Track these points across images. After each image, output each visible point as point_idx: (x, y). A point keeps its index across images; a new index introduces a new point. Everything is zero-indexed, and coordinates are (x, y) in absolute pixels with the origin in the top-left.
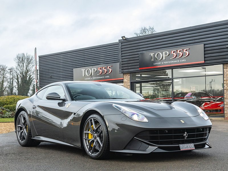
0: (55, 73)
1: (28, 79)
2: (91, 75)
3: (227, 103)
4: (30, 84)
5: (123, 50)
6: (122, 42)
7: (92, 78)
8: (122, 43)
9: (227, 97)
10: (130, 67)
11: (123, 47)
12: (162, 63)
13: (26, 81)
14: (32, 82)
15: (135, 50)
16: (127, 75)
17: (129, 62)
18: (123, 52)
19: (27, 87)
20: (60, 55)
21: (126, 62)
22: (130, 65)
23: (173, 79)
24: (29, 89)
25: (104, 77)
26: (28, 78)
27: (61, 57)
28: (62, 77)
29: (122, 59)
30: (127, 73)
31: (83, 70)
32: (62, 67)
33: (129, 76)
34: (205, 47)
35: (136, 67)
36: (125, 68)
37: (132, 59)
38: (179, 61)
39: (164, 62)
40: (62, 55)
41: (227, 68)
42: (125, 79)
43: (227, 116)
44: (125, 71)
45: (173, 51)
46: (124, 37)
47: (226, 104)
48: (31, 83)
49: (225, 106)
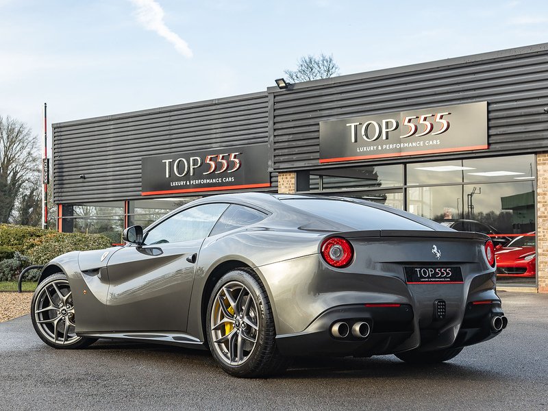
0: (93, 167)
1: (9, 182)
2: (186, 174)
3: (544, 251)
4: (16, 195)
5: (277, 112)
6: (275, 94)
7: (190, 183)
8: (275, 97)
9: (544, 236)
10: (295, 157)
11: (278, 106)
12: (380, 148)
13: (6, 186)
14: (21, 190)
15: (310, 115)
16: (288, 177)
17: (294, 144)
18: (278, 119)
19: (8, 201)
20: (108, 123)
21: (286, 144)
22: (296, 150)
23: (406, 189)
24: (11, 207)
25: (222, 180)
26: (9, 178)
27: (112, 127)
28: (111, 178)
29: (275, 136)
30: (286, 172)
31: (167, 161)
32: (111, 152)
33: (292, 178)
34: (490, 109)
35: (312, 156)
36: (282, 158)
37: (300, 136)
38: (424, 143)
39: (384, 147)
40: (112, 122)
41: (544, 164)
42: (283, 187)
43: (543, 285)
44: (282, 166)
45: (407, 119)
46: (283, 80)
47: (543, 255)
48: (17, 191)
49: (540, 259)
